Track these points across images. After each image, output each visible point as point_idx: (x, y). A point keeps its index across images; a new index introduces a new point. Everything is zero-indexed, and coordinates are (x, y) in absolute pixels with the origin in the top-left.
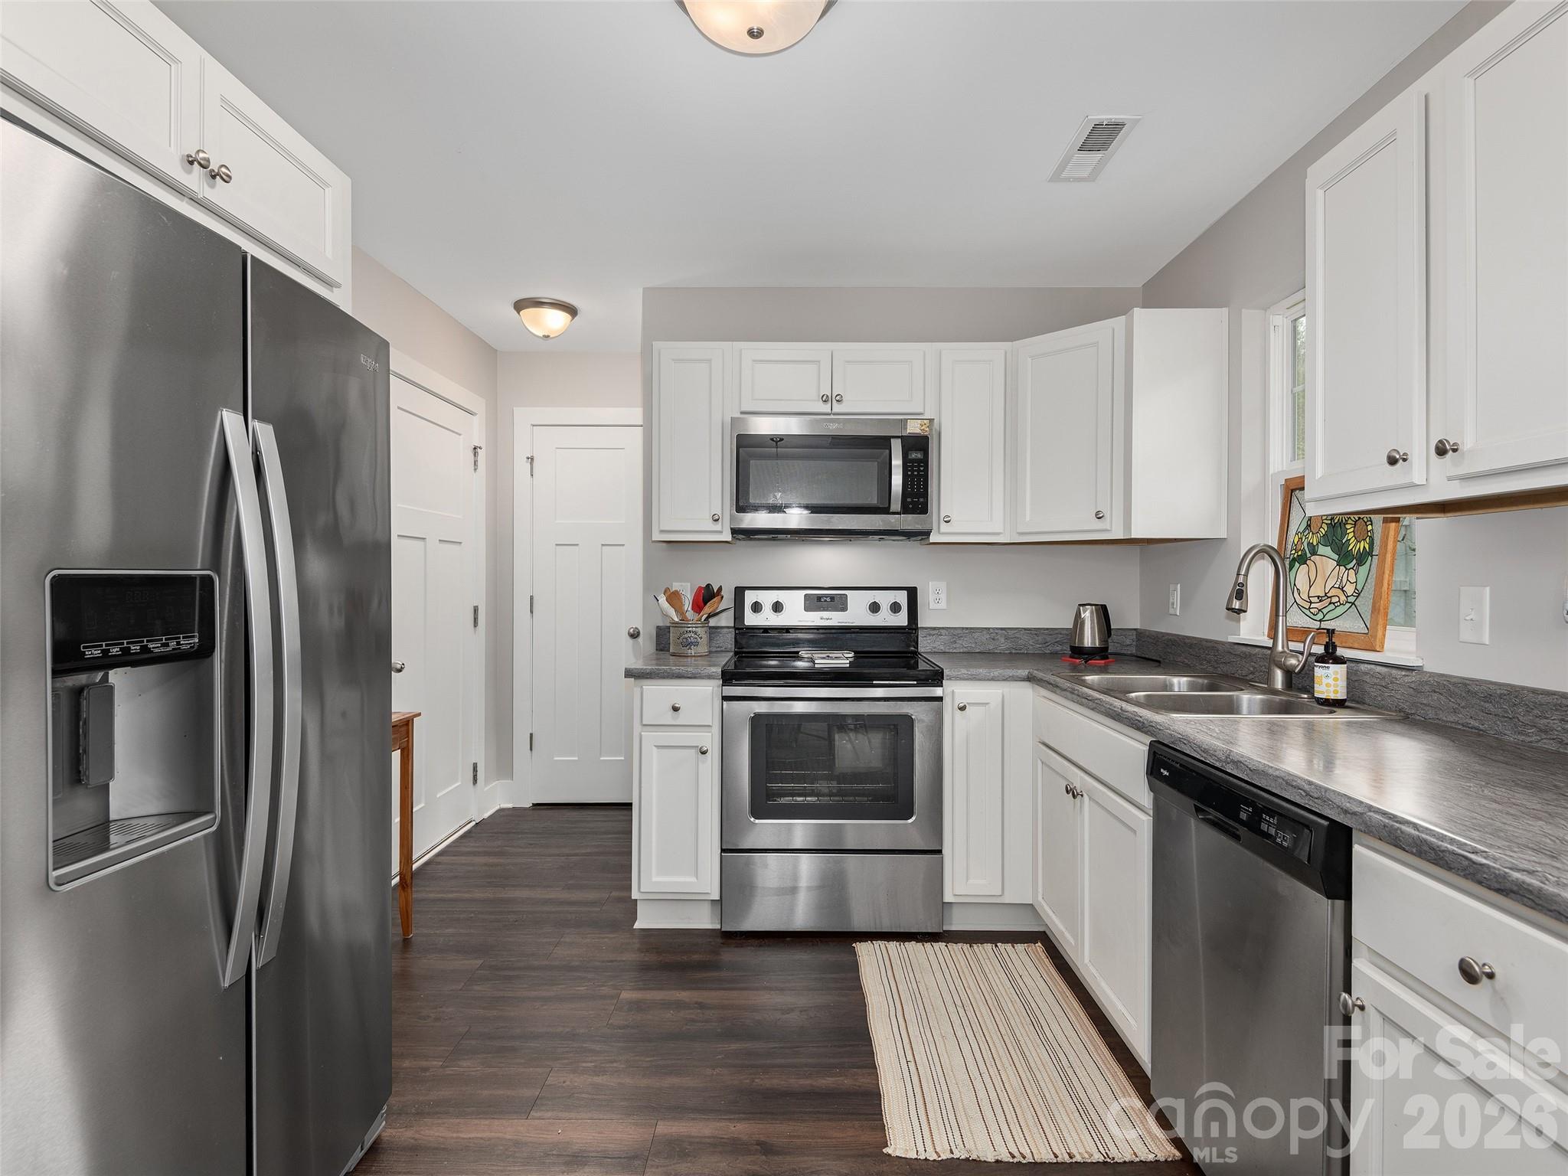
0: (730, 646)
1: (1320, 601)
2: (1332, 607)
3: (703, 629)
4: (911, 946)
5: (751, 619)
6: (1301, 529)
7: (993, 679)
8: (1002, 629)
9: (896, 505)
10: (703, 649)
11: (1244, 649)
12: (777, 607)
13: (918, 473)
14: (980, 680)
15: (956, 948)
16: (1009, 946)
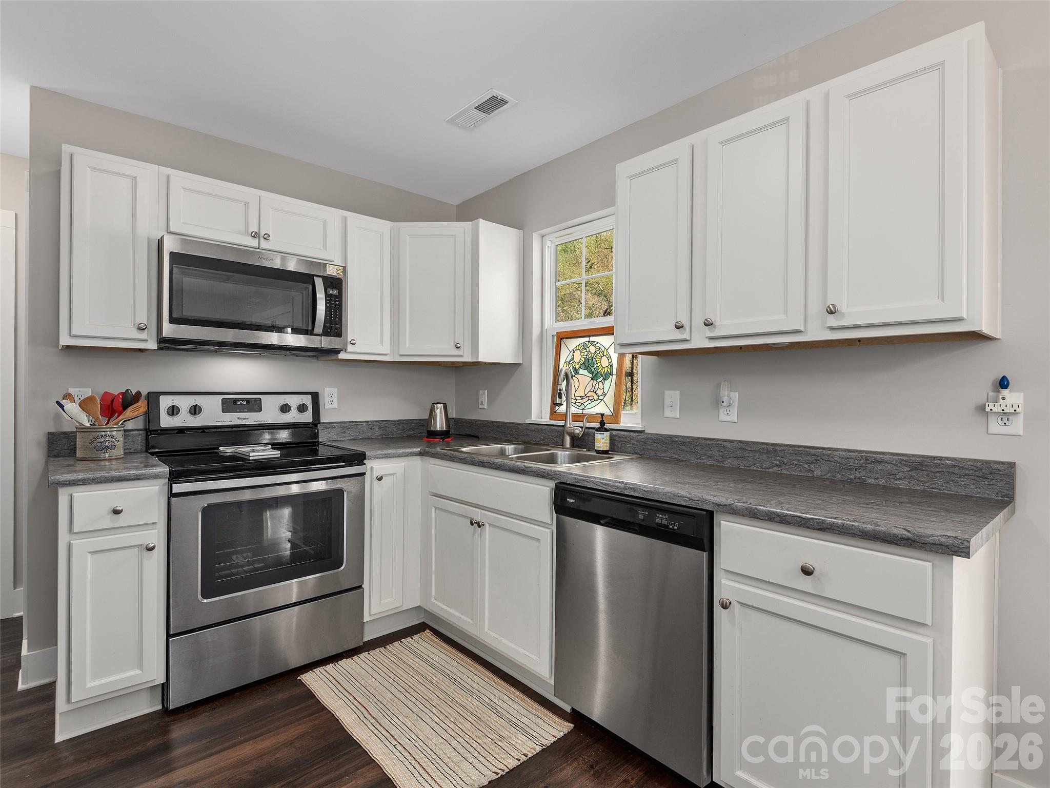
0: (140, 448)
1: (582, 399)
2: (590, 402)
3: (120, 432)
4: (344, 663)
5: (166, 421)
6: (568, 360)
7: (399, 456)
8: (377, 421)
9: (319, 329)
10: (119, 452)
11: (537, 426)
12: (195, 410)
13: (335, 305)
14: (390, 457)
15: (376, 652)
16: (409, 639)
